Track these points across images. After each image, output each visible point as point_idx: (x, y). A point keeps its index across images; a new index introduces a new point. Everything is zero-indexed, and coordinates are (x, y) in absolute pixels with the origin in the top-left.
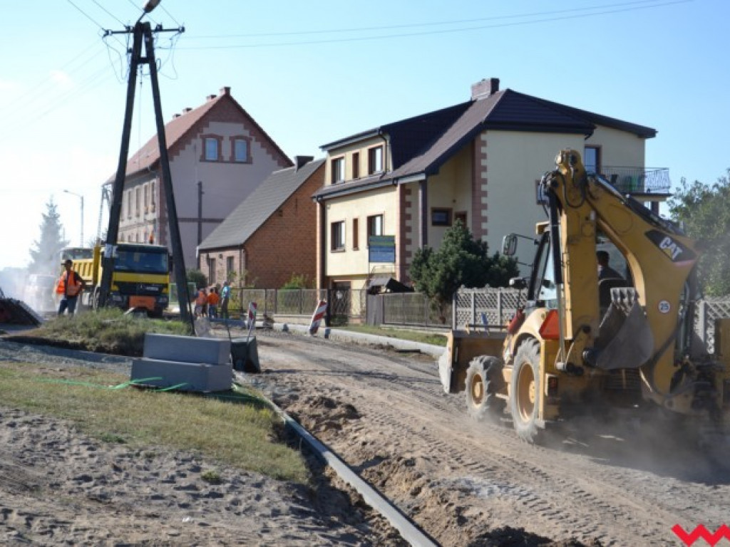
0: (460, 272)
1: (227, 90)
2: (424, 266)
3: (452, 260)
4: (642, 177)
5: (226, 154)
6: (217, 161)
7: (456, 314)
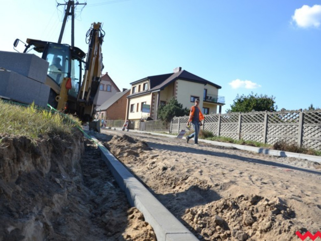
0: (174, 112)
1: (107, 73)
2: (162, 110)
3: (172, 108)
4: (217, 99)
5: (105, 89)
7: (172, 126)
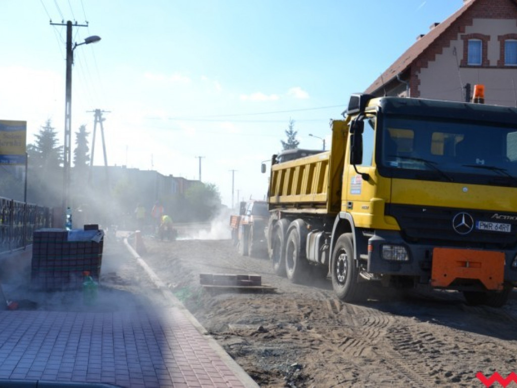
6: (482, 67)
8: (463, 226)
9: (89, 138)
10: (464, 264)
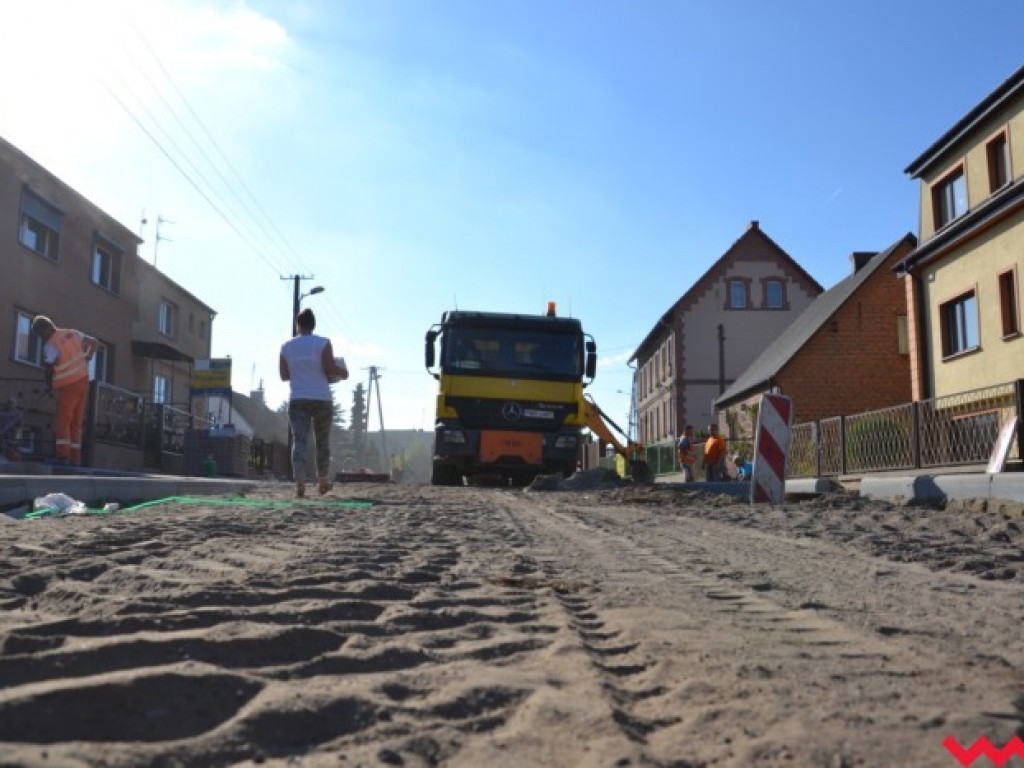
1: (755, 224)
5: (757, 298)
8: (512, 414)
9: (365, 396)
10: (508, 443)
